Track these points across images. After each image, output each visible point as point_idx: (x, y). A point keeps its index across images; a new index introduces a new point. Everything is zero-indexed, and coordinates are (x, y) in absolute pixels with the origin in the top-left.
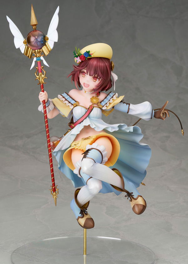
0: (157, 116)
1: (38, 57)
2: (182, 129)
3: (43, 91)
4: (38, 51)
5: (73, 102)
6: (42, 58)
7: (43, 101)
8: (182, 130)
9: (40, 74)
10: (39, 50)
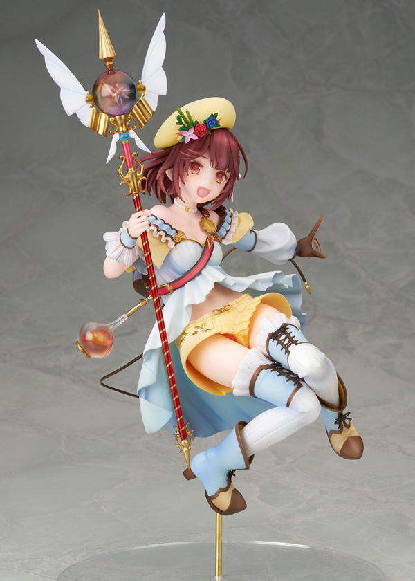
0: (307, 251)
1: (123, 131)
2: (305, 281)
3: (141, 210)
4: (120, 118)
5: (172, 233)
6: (132, 134)
7: (141, 235)
8: (306, 283)
9: (129, 169)
10: (123, 116)
